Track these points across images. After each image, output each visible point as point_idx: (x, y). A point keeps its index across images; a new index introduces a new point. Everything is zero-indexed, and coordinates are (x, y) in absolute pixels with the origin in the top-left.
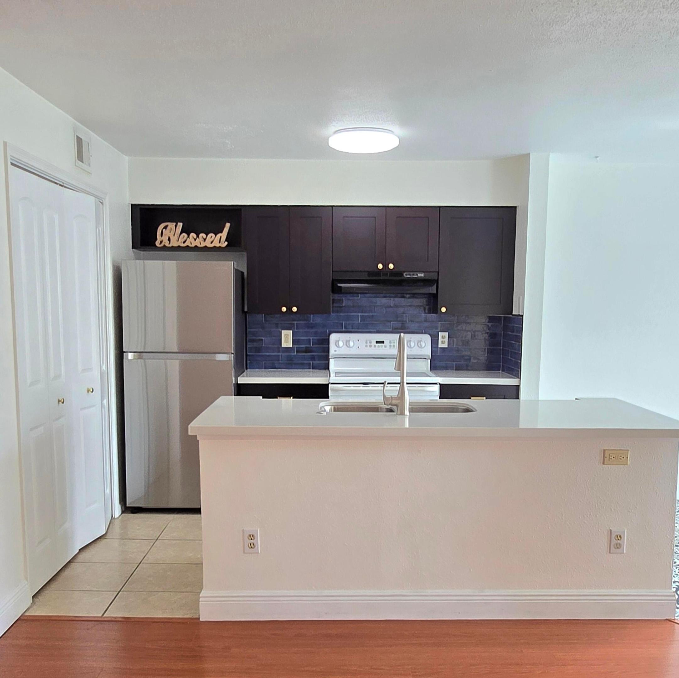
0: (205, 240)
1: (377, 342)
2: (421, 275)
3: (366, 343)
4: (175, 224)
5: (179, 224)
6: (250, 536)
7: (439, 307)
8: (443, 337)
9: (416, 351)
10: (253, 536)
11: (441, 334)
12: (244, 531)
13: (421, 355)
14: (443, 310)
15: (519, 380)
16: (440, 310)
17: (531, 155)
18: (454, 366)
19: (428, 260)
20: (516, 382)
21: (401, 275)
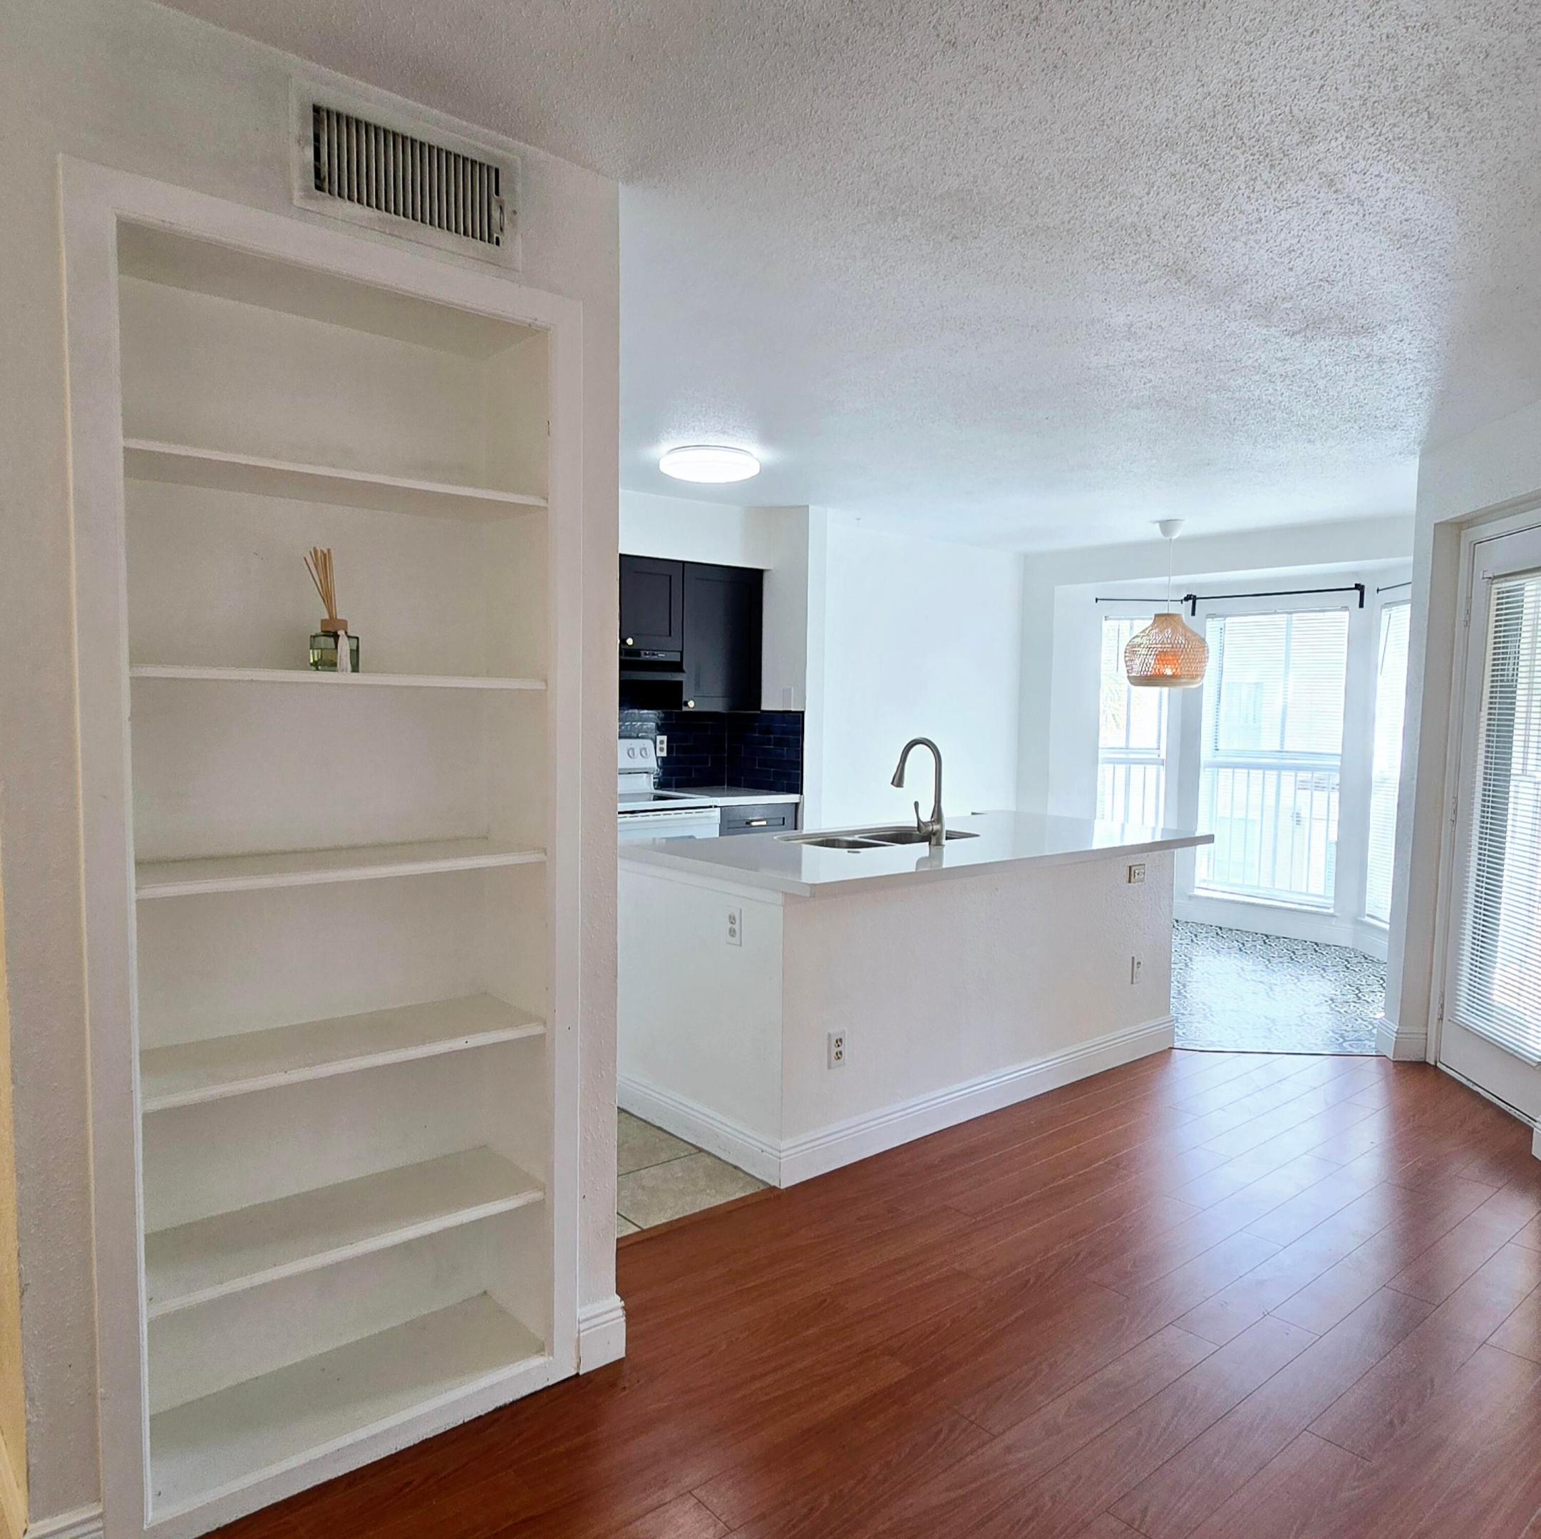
6: (837, 1041)
7: (684, 699)
8: (662, 742)
9: (639, 763)
10: (841, 1040)
11: (659, 738)
12: (829, 1035)
13: (645, 768)
14: (691, 704)
15: (798, 796)
16: (686, 704)
17: (811, 507)
18: (674, 782)
19: (670, 635)
20: (793, 798)
21: (639, 655)
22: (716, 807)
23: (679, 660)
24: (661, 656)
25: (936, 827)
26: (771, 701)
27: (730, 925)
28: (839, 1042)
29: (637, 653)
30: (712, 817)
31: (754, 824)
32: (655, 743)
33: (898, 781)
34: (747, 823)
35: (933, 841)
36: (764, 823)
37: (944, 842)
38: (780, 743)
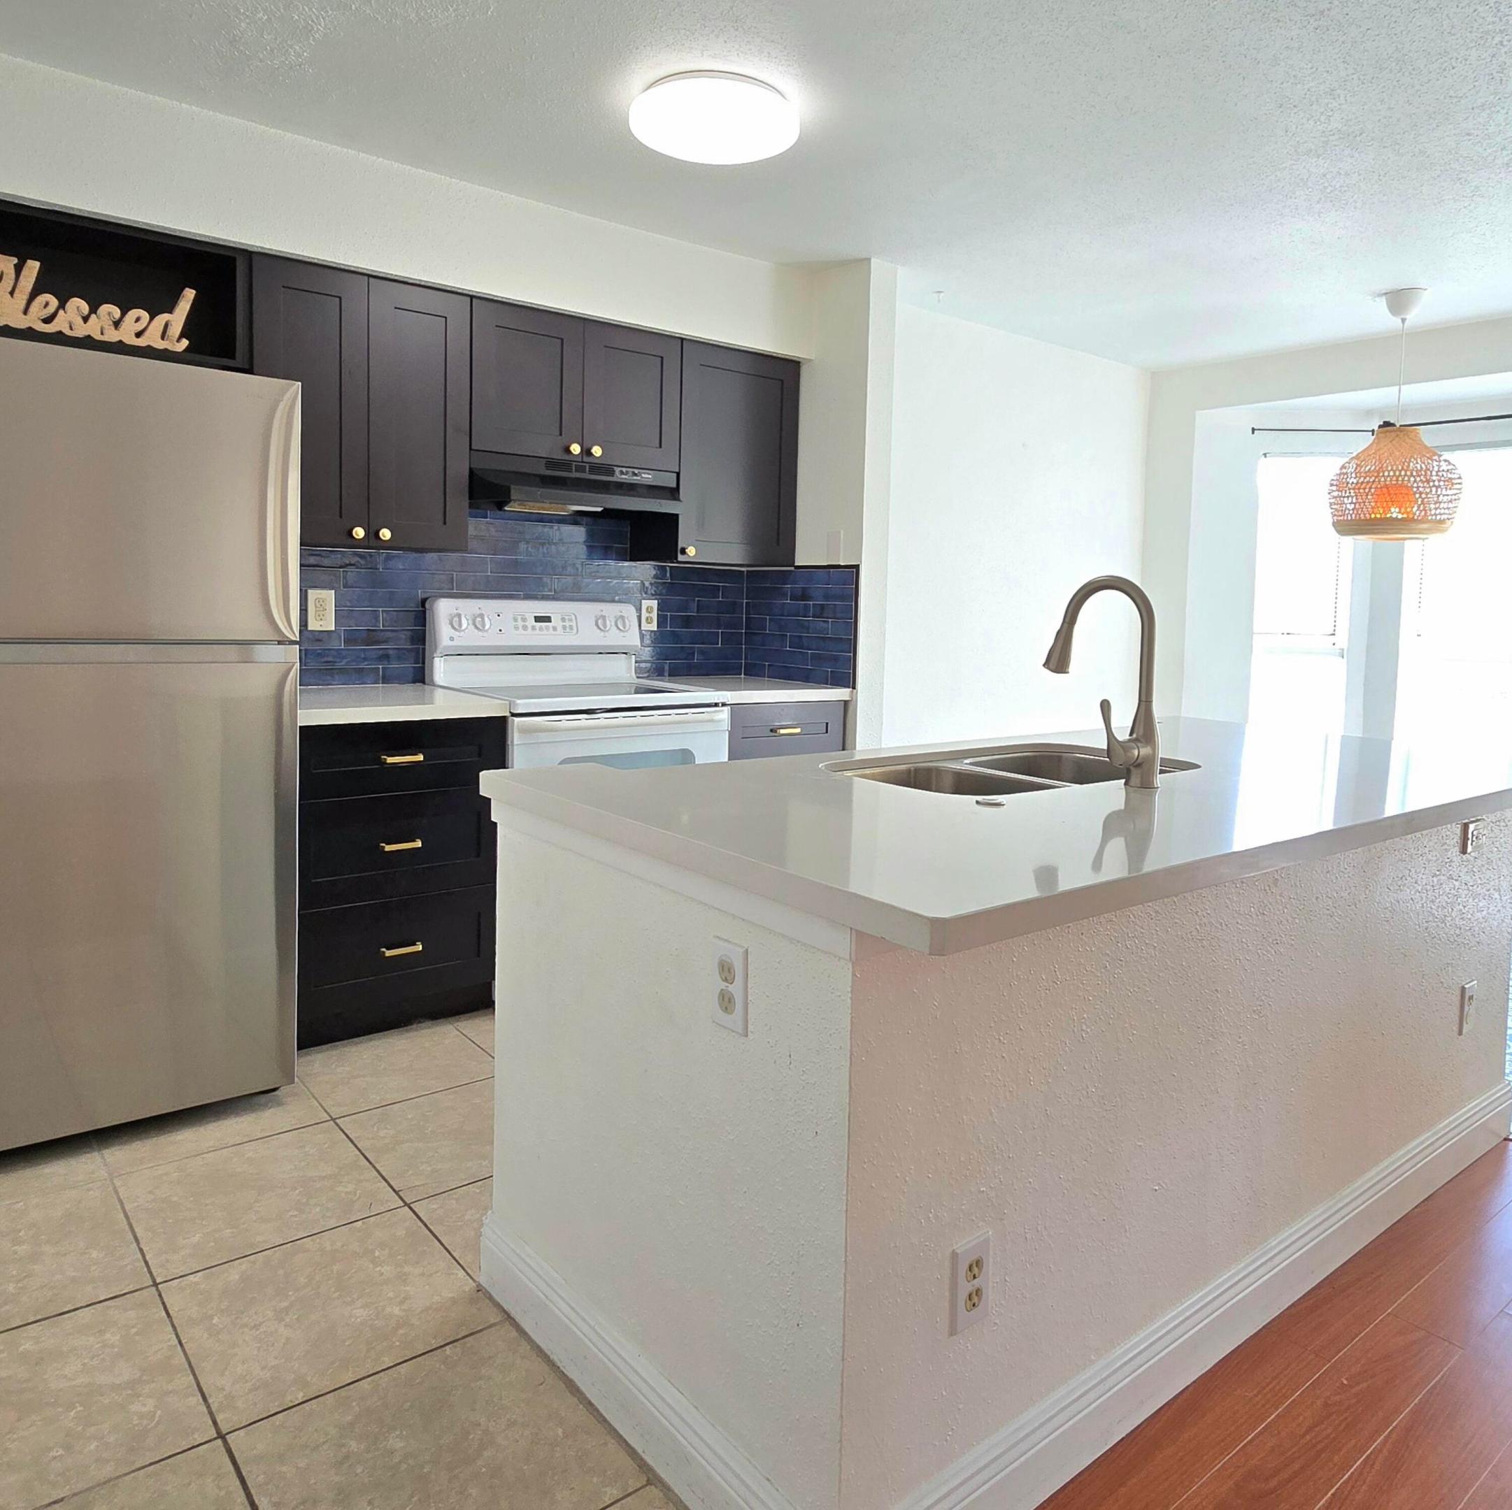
0: (117, 324)
1: (538, 619)
2: (646, 476)
3: (516, 620)
4: (15, 260)
5: (30, 263)
6: (970, 1268)
7: (680, 545)
8: (649, 610)
9: (613, 638)
10: (978, 1263)
11: (645, 603)
12: (954, 1255)
13: (624, 646)
14: (691, 551)
15: (848, 690)
16: (683, 551)
17: (875, 262)
18: (667, 667)
19: (660, 446)
20: (840, 694)
21: (612, 473)
22: (724, 705)
23: (674, 485)
24: (647, 477)
25: (1145, 751)
26: (808, 553)
27: (724, 985)
28: (976, 1266)
29: (609, 470)
30: (720, 721)
31: (782, 731)
32: (639, 610)
33: (1058, 659)
34: (772, 731)
35: (1135, 780)
36: (798, 730)
37: (1160, 780)
38: (821, 612)
